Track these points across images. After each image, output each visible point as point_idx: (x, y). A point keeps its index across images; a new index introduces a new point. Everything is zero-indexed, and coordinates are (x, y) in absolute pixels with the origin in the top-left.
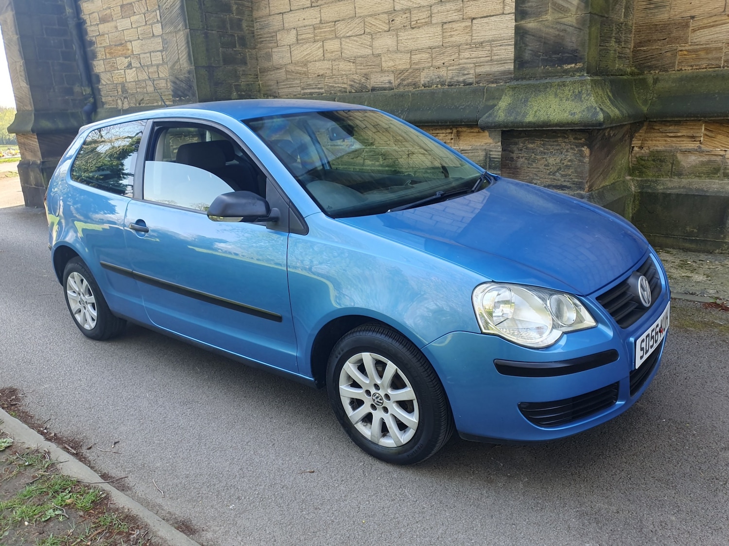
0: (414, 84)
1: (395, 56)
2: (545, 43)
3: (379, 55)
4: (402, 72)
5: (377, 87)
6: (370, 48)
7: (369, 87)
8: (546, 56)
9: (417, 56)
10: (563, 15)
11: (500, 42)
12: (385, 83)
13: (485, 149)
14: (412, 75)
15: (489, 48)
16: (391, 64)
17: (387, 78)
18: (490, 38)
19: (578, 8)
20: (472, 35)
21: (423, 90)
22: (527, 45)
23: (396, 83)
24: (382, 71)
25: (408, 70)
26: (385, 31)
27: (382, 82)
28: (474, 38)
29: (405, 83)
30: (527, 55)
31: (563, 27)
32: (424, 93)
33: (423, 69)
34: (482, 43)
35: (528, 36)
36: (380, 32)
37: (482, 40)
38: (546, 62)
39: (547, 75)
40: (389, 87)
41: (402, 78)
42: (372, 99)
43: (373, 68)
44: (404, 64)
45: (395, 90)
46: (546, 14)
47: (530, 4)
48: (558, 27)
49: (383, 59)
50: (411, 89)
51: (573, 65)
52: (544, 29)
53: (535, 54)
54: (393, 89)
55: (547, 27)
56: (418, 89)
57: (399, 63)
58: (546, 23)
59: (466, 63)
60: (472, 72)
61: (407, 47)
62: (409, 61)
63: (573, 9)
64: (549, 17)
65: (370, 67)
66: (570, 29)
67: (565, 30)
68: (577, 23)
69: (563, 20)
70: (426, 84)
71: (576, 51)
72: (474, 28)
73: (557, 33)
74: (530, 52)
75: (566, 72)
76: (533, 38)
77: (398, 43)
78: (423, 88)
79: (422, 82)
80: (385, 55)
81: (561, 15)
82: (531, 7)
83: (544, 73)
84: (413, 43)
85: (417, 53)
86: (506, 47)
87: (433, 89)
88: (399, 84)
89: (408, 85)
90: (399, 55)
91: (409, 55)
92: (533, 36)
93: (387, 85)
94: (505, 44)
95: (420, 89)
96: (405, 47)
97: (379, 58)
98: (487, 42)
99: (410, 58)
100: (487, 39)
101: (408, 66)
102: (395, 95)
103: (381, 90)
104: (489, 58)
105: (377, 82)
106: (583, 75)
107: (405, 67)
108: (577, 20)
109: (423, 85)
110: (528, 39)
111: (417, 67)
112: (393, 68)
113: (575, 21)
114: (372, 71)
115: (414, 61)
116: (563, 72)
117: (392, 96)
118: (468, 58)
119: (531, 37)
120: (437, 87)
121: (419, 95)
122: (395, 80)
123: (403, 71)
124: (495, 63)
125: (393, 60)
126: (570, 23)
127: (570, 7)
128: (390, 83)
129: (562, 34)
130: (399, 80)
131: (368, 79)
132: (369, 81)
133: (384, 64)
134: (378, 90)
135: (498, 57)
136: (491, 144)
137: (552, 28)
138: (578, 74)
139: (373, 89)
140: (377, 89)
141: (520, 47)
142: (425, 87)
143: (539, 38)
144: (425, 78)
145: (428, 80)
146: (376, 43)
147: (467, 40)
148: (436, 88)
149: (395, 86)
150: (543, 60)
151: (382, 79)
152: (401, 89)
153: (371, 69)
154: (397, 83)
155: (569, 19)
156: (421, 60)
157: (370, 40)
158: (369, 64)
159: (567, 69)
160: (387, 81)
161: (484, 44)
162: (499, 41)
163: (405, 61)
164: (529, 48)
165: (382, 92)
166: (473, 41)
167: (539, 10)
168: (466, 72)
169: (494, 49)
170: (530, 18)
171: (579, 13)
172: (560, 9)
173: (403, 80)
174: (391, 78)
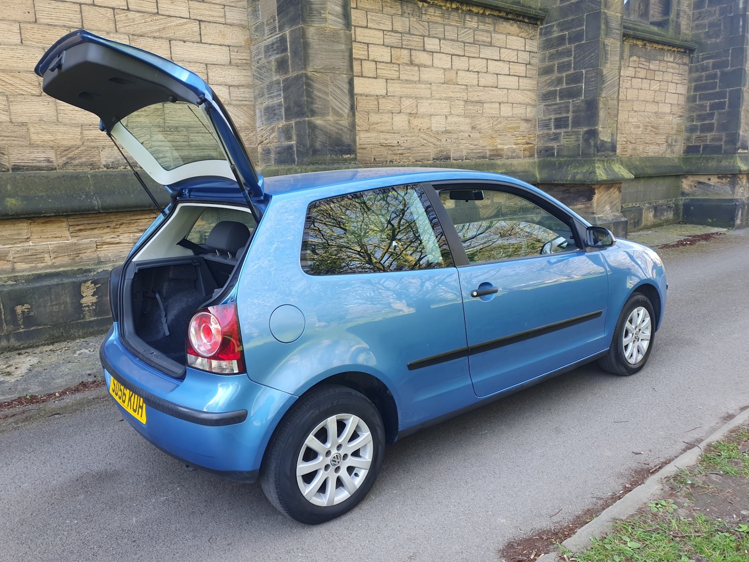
0: (91, 165)
1: (54, 128)
2: (329, 137)
3: (23, 124)
4: (68, 149)
5: (24, 166)
6: (5, 113)
7: (7, 165)
8: (331, 147)
9: (92, 132)
10: (339, 119)
11: (197, 129)
12: (40, 162)
13: (200, 232)
14: (86, 153)
15: (186, 133)
16: (47, 137)
17: (43, 155)
18: (186, 124)
19: (348, 115)
20: (164, 119)
21: (106, 172)
22: (317, 137)
23: (58, 161)
24: (32, 145)
25: (79, 148)
26: (33, 95)
27: (32, 160)
28: (167, 121)
29: (76, 162)
30: (318, 145)
31: (341, 127)
32: (111, 175)
33: (104, 148)
34: (177, 128)
35: (317, 130)
36: (22, 94)
37: (177, 125)
38: (332, 151)
39: (333, 162)
40: (47, 167)
41: (69, 156)
42: (20, 181)
43: (14, 140)
44: (72, 139)
45: (58, 170)
46: (328, 115)
47: (317, 105)
48: (337, 126)
49: (32, 130)
50: (87, 170)
51: (349, 156)
52: (328, 126)
53: (324, 144)
54: (55, 169)
55: (330, 125)
56: (97, 170)
57: (62, 137)
58: (329, 122)
59: (160, 146)
60: (169, 155)
61: (74, 120)
62: (80, 137)
63: (346, 115)
64: (331, 118)
65: (5, 138)
66: (345, 130)
67: (341, 130)
68: (349, 126)
69: (341, 122)
70: (109, 165)
71: (349, 145)
72: (167, 111)
73: (337, 131)
74: (320, 143)
75: (345, 160)
76: (321, 132)
77: (58, 113)
78: (105, 169)
79: (104, 163)
80: (36, 125)
81: (338, 118)
82: (318, 108)
83: (330, 160)
84: (85, 116)
85: (92, 129)
86: (203, 135)
87: (120, 171)
88: (65, 164)
89: (81, 165)
90: (62, 129)
91: (79, 130)
92: (321, 130)
93: (45, 164)
94: (202, 131)
95: (101, 170)
96: (70, 119)
97: (25, 128)
98: (182, 127)
99: (81, 133)
100: (182, 125)
101: (79, 143)
102: (63, 177)
103: (33, 170)
104: (187, 143)
105: (23, 160)
106: (355, 163)
107: (74, 143)
108: (349, 123)
109: (104, 166)
110: (318, 132)
111: (93, 144)
112: (51, 143)
113: (347, 124)
114: (11, 144)
115: (87, 138)
116: (344, 160)
117: (59, 177)
118: (162, 141)
119: (320, 131)
120: (125, 168)
121: (103, 177)
122: (57, 159)
123: (70, 148)
124: (194, 148)
125: (51, 133)
126: (344, 125)
127: (343, 113)
128: (48, 161)
129: (340, 132)
130: (64, 159)
131: (4, 154)
132: (6, 157)
133: (34, 137)
134: (27, 170)
135: (196, 143)
136: (204, 225)
137: (334, 126)
138: (353, 162)
139: (16, 168)
140: (25, 168)
141: (313, 138)
142: (108, 168)
143: (326, 133)
144: (107, 157)
145: (112, 160)
146: (16, 108)
147: (158, 122)
148: (124, 170)
149: (59, 166)
150: (329, 150)
151: (32, 156)
152: (70, 170)
153: (7, 141)
154: (61, 161)
155: (343, 122)
156: (99, 137)
157: (5, 103)
158: (4, 135)
159: (345, 158)
160: (44, 159)
161: (179, 129)
162: (196, 127)
163: (72, 136)
164: (319, 139)
165: (34, 172)
166: (166, 124)
167: (324, 111)
168: (161, 155)
169: (192, 135)
170: (318, 116)
171: (349, 119)
172: (336, 113)
173: (72, 158)
174: (51, 155)
